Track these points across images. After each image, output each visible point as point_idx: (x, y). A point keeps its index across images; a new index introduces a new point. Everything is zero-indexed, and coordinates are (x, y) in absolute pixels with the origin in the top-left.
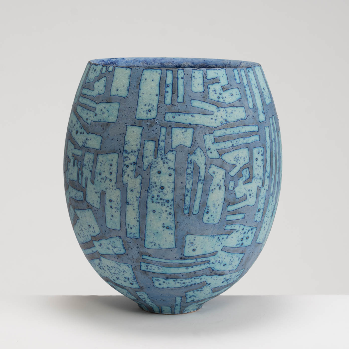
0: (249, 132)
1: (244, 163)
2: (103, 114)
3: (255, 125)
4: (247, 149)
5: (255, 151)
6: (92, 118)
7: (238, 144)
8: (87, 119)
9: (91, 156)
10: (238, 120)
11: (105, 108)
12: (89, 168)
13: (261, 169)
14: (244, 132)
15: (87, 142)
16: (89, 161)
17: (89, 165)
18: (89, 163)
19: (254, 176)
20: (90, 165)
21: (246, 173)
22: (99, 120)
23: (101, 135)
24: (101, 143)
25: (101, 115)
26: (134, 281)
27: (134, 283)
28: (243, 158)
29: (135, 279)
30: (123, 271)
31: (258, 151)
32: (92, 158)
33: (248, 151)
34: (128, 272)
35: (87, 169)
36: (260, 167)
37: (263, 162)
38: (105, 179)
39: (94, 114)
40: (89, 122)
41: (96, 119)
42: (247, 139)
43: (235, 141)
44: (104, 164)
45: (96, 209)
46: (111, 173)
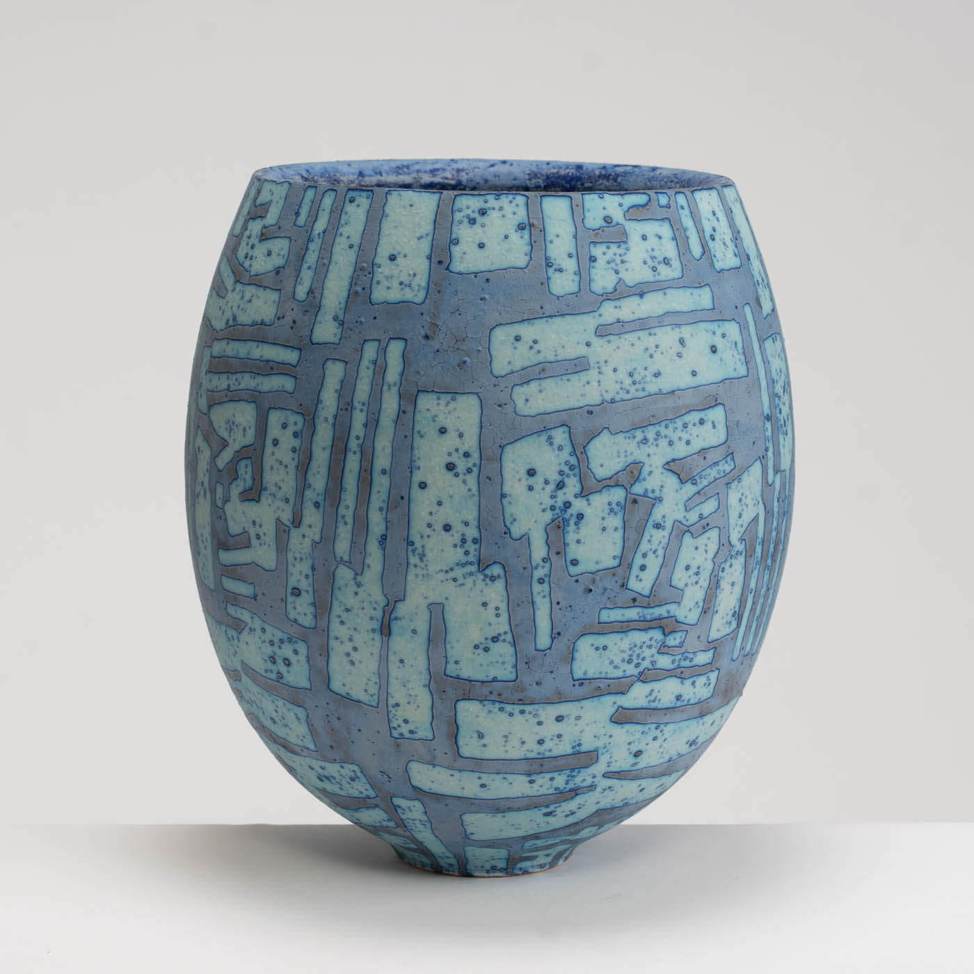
0: (268, 361)
1: (243, 444)
3: (292, 347)
4: (253, 405)
5: (275, 418)
7: (239, 387)
10: (254, 324)
13: (287, 473)
14: (256, 358)
19: (264, 486)
21: (246, 473)
28: (241, 428)
31: (283, 420)
33: (254, 413)
36: (286, 467)
37: (296, 456)
42: (259, 379)
43: (234, 377)
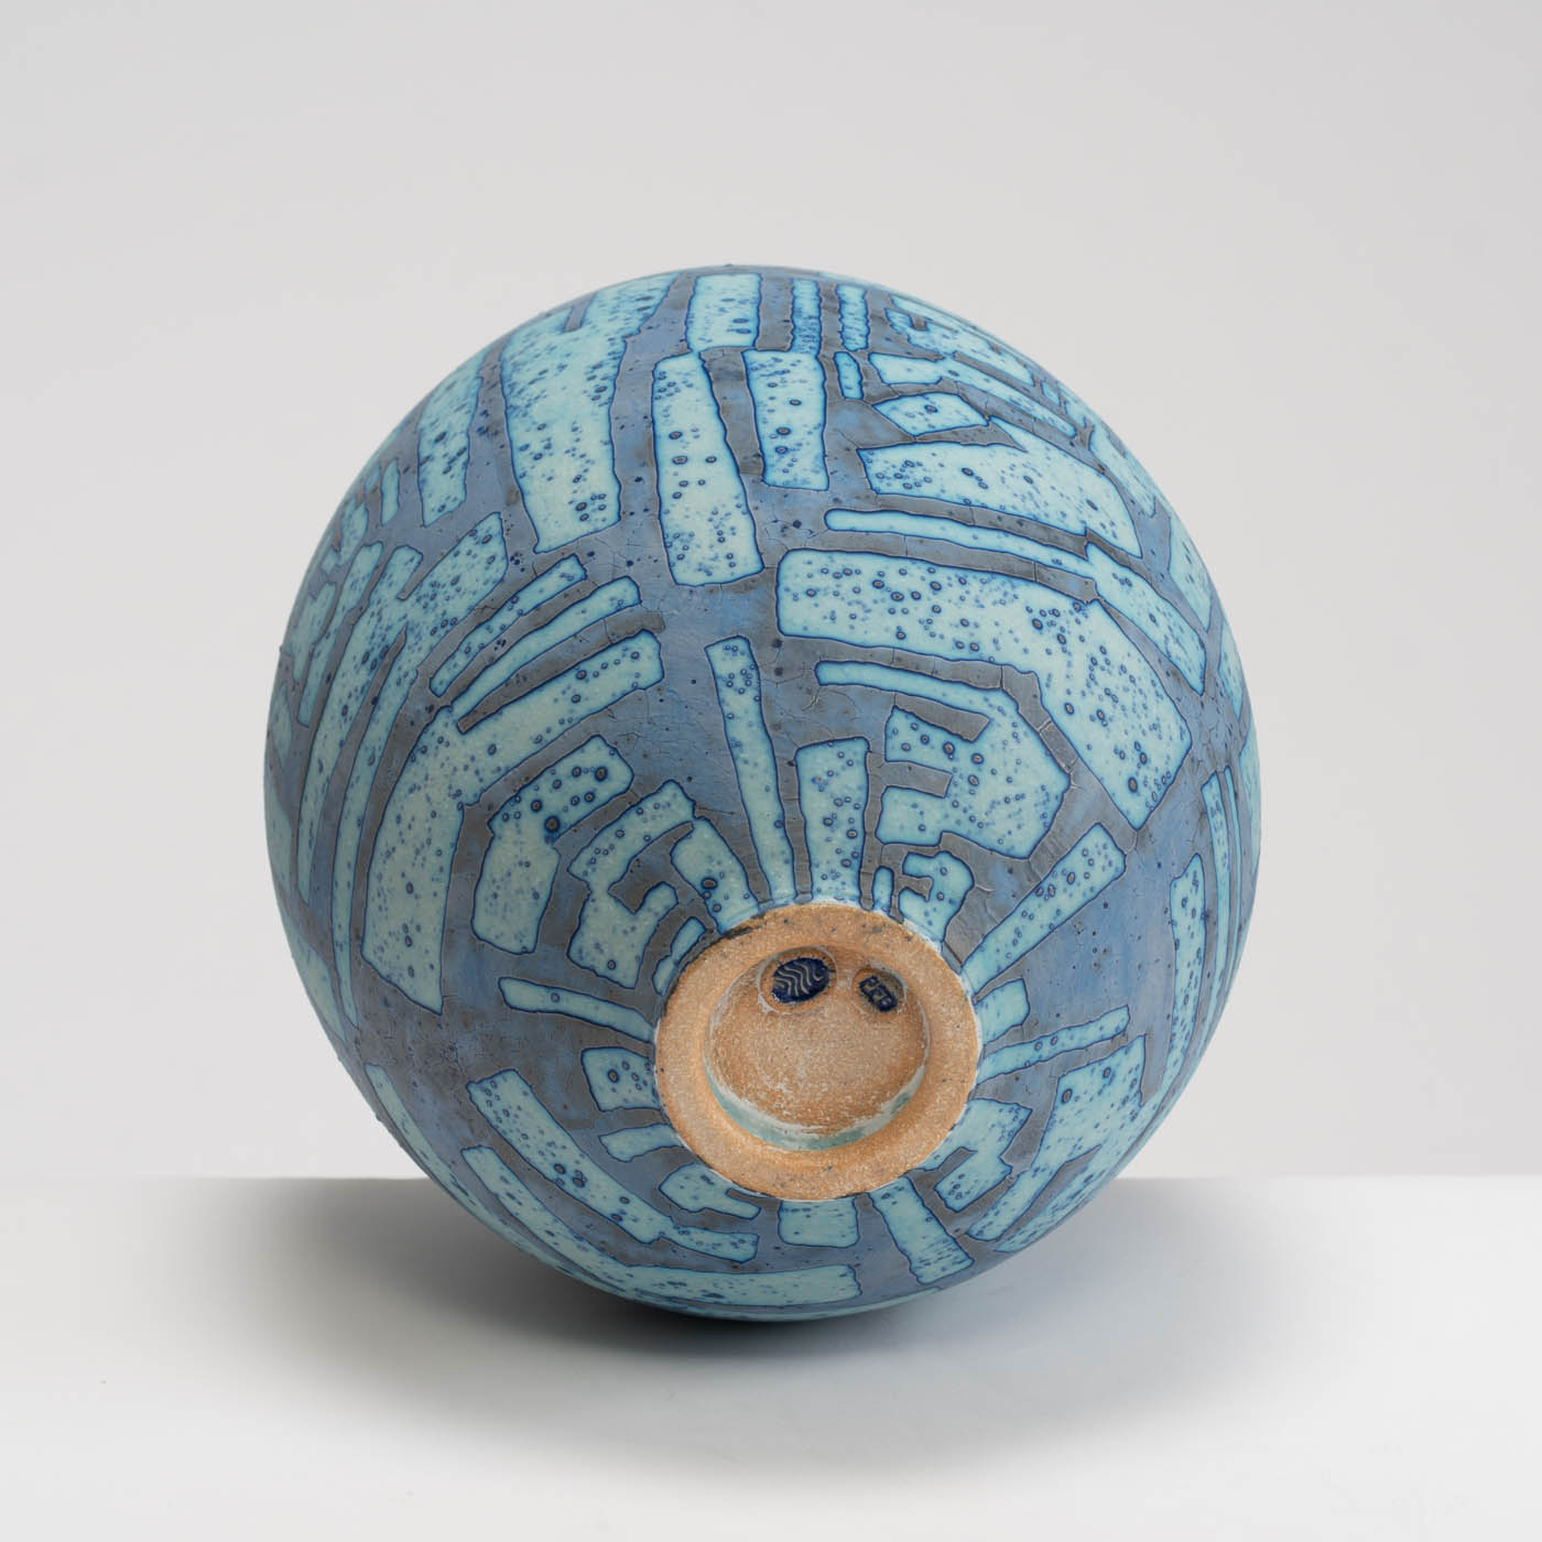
26: (1155, 788)
27: (1145, 793)
29: (1163, 788)
30: (1152, 720)
34: (1168, 745)
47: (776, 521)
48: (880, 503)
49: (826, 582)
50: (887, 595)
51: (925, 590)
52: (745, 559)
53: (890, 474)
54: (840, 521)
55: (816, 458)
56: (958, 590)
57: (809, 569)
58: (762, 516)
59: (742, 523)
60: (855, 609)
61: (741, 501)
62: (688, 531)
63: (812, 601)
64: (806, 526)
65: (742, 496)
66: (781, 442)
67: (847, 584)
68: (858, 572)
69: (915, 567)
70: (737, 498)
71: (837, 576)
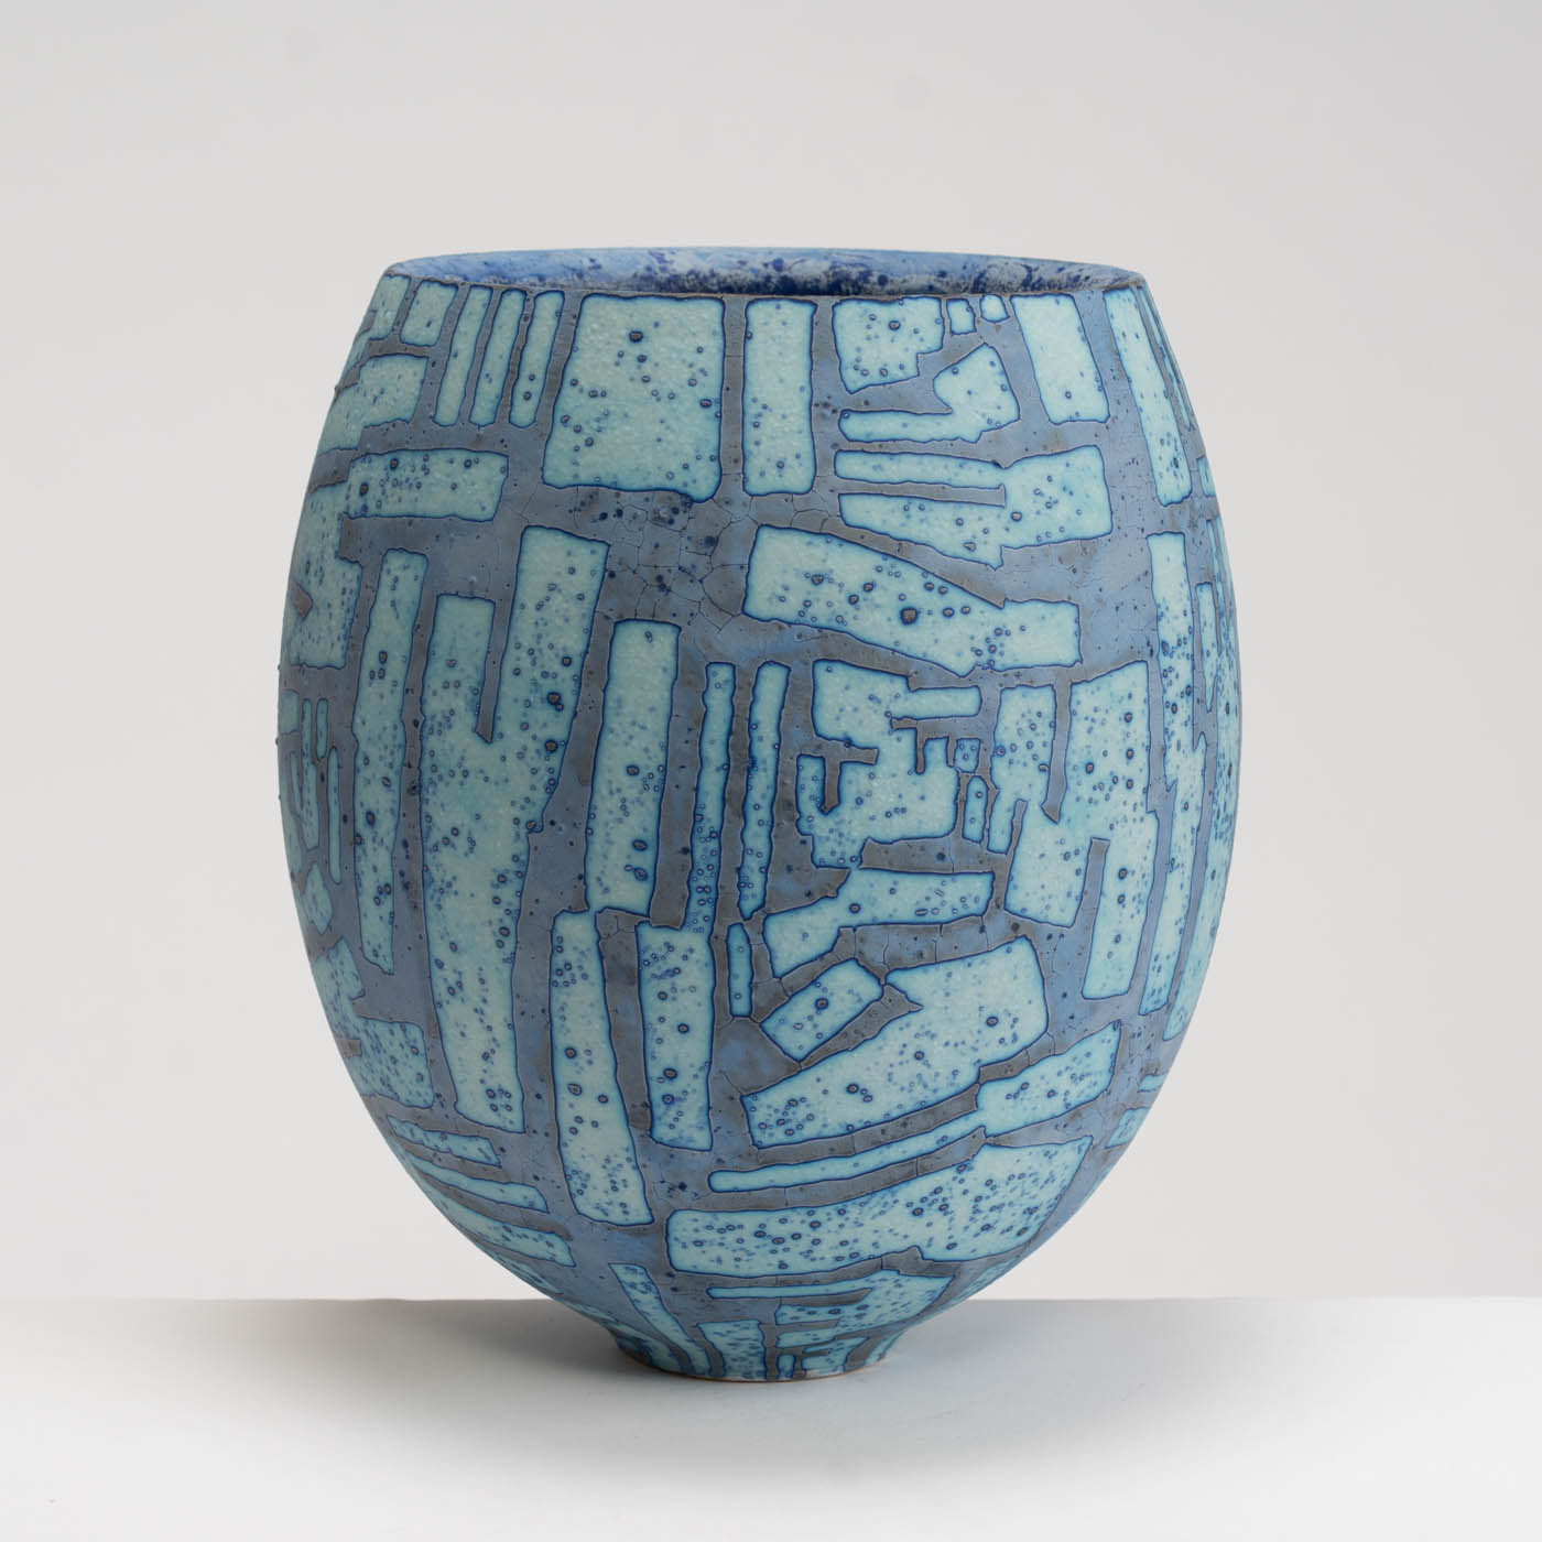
2: (1049, 506)
6: (998, 536)
8: (970, 546)
9: (1042, 701)
11: (1050, 479)
12: (1035, 757)
15: (1002, 645)
16: (1033, 727)
17: (1029, 745)
18: (1030, 735)
20: (1038, 742)
22: (1038, 537)
23: (1069, 598)
24: (1078, 634)
25: (1043, 512)
32: (1048, 709)
35: (1025, 765)
38: (1108, 783)
39: (1006, 514)
40: (987, 553)
41: (1019, 535)
44: (1103, 723)
45: (1056, 931)
46: (1130, 754)
47: (663, 1182)
48: (761, 1161)
49: (713, 1235)
50: (769, 1241)
51: (804, 1229)
52: (637, 1210)
53: (772, 1121)
54: (723, 1181)
55: (701, 1109)
56: (838, 1220)
57: (695, 1225)
58: (652, 1173)
59: (633, 1177)
60: (740, 1254)
61: (630, 1155)
62: (586, 1171)
63: (698, 1249)
64: (691, 1189)
65: (631, 1150)
66: (667, 1088)
67: (730, 1237)
68: (741, 1227)
69: (795, 1214)
70: (627, 1150)
71: (721, 1231)
